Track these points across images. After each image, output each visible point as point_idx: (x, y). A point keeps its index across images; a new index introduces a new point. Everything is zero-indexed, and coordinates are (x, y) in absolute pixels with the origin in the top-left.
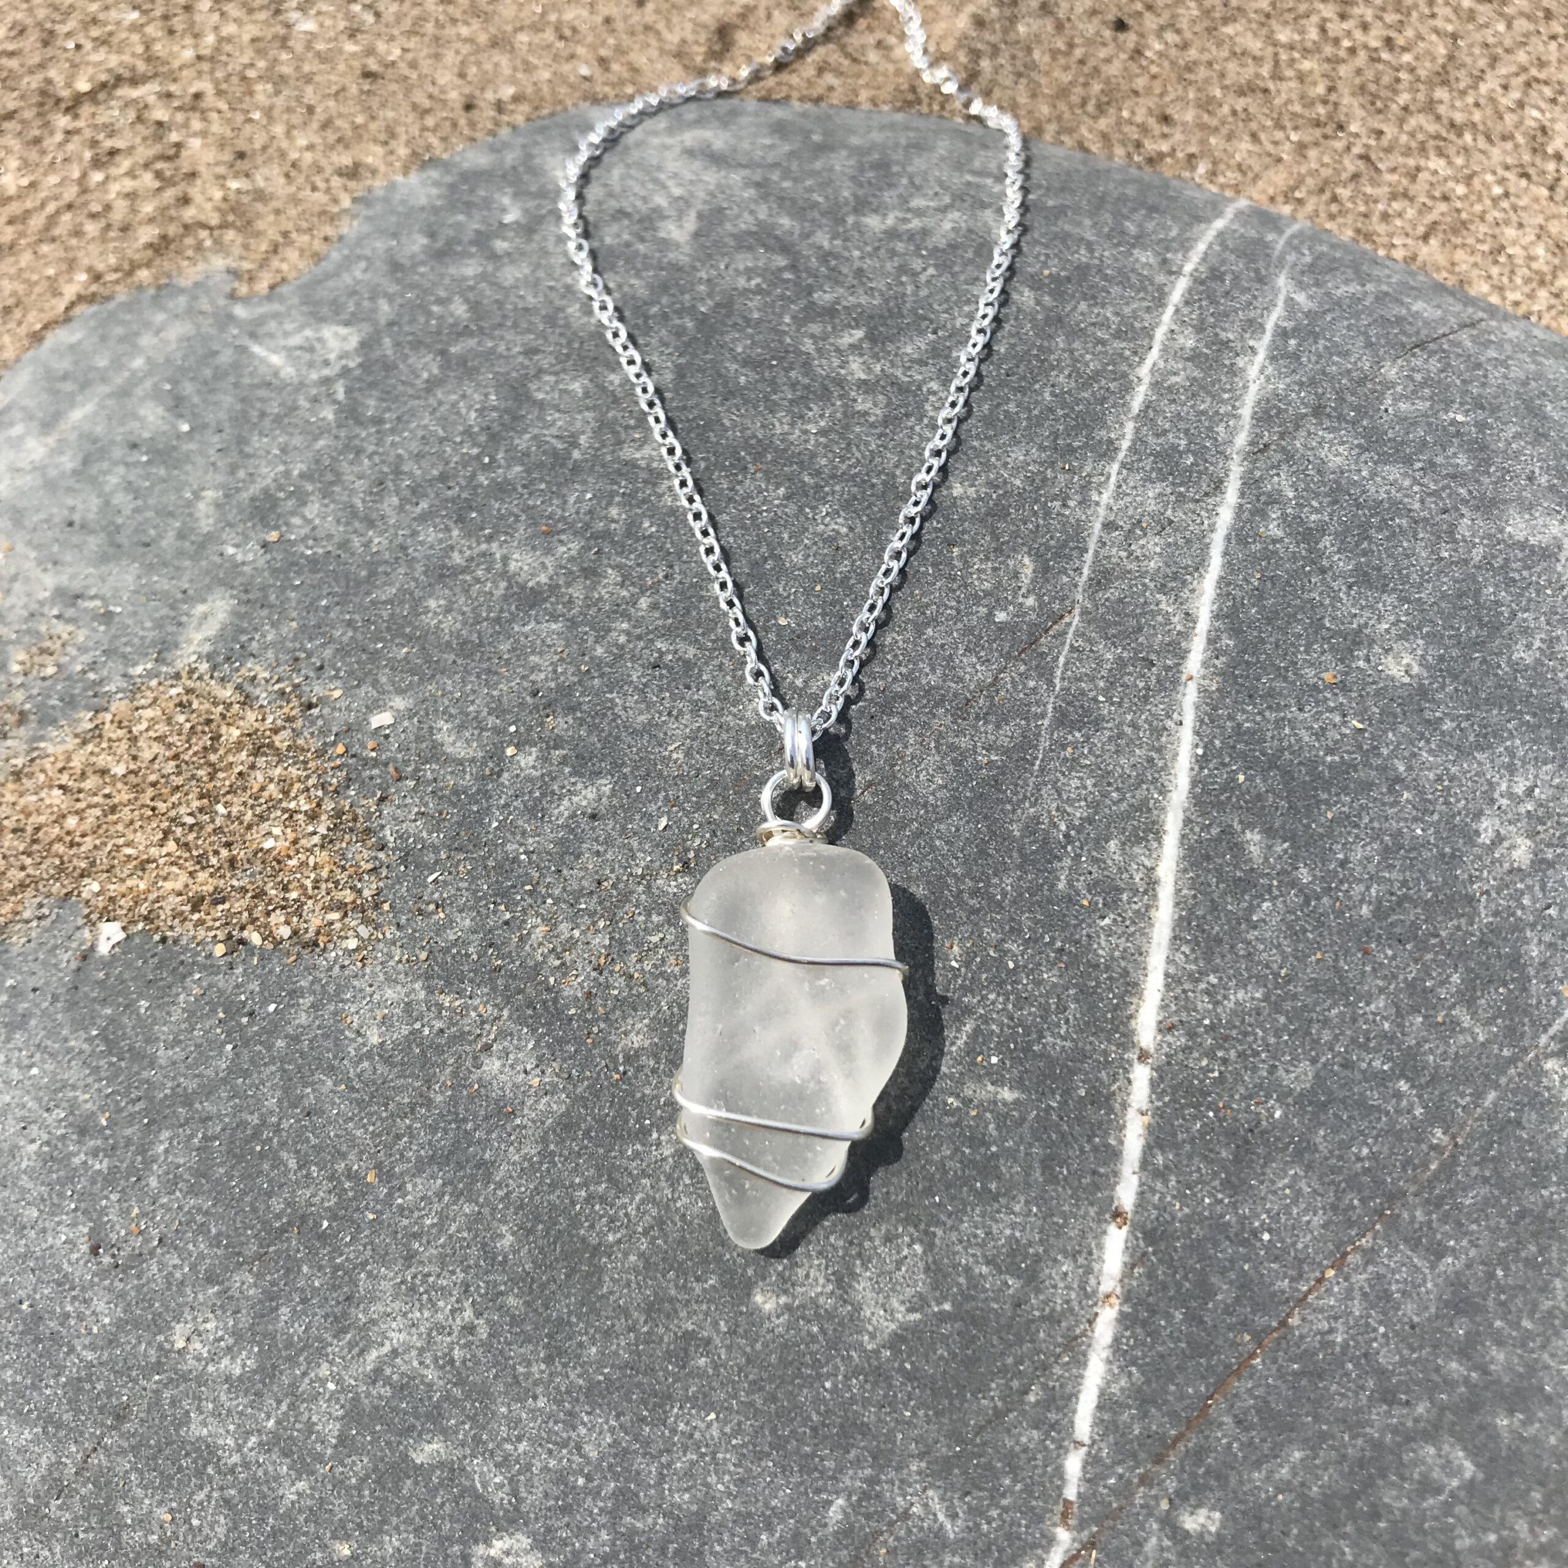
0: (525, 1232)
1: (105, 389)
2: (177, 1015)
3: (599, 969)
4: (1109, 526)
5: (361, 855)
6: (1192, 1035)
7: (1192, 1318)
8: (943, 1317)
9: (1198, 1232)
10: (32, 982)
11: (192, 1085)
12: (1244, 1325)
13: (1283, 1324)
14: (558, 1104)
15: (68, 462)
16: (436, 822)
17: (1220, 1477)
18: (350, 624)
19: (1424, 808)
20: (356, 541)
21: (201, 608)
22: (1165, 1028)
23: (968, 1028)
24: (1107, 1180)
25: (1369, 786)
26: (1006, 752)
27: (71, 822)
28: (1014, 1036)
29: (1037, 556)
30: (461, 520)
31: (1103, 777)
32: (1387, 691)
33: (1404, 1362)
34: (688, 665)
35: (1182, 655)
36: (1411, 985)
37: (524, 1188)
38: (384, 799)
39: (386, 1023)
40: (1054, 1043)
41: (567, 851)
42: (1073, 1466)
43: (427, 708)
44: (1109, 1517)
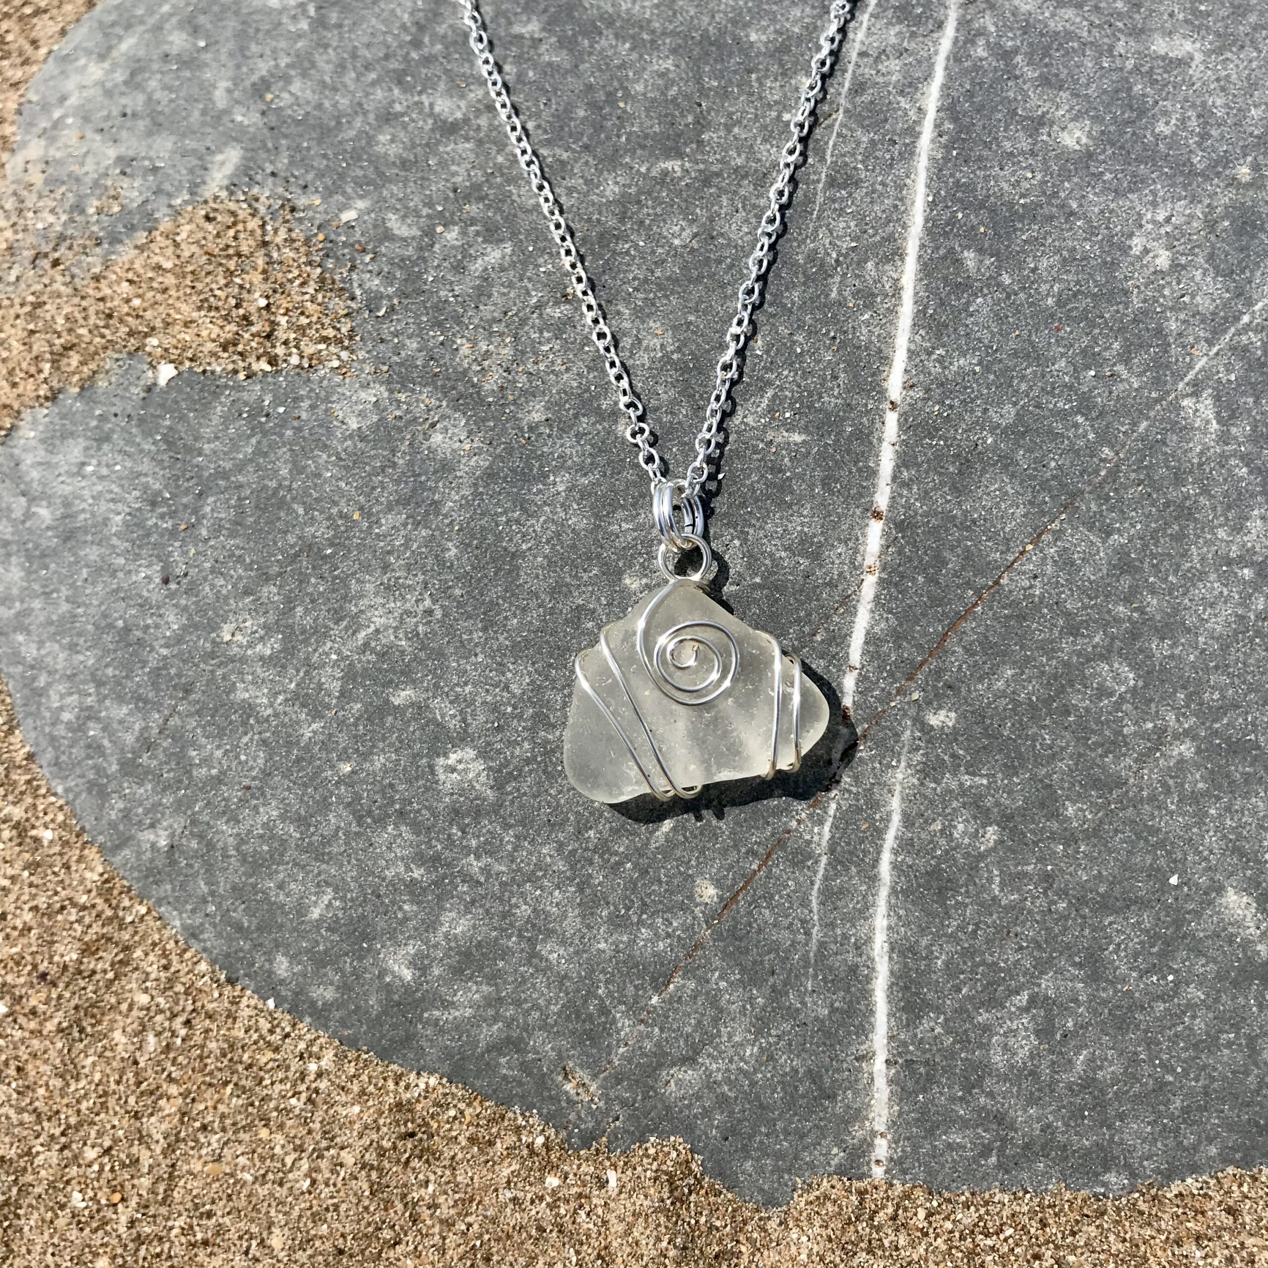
0: (464, 546)
1: (142, 28)
2: (216, 420)
3: (507, 370)
4: (862, 54)
5: (339, 305)
6: (928, 390)
7: (932, 580)
8: (755, 586)
9: (935, 521)
10: (113, 410)
11: (228, 465)
12: (968, 584)
13: (997, 583)
14: (483, 462)
15: (120, 76)
16: (389, 279)
17: (956, 689)
18: (325, 156)
19: (1092, 231)
20: (327, 104)
21: (219, 157)
22: (908, 386)
23: (770, 393)
24: (869, 491)
25: (1051, 218)
27: (137, 302)
28: (800, 400)
30: (400, 82)
31: (861, 219)
32: (1064, 155)
33: (1084, 607)
34: (563, 163)
35: (917, 135)
36: (1084, 351)
37: (461, 517)
38: (353, 268)
39: (361, 414)
40: (830, 401)
41: (482, 292)
42: (849, 683)
43: (381, 205)
44: (876, 718)
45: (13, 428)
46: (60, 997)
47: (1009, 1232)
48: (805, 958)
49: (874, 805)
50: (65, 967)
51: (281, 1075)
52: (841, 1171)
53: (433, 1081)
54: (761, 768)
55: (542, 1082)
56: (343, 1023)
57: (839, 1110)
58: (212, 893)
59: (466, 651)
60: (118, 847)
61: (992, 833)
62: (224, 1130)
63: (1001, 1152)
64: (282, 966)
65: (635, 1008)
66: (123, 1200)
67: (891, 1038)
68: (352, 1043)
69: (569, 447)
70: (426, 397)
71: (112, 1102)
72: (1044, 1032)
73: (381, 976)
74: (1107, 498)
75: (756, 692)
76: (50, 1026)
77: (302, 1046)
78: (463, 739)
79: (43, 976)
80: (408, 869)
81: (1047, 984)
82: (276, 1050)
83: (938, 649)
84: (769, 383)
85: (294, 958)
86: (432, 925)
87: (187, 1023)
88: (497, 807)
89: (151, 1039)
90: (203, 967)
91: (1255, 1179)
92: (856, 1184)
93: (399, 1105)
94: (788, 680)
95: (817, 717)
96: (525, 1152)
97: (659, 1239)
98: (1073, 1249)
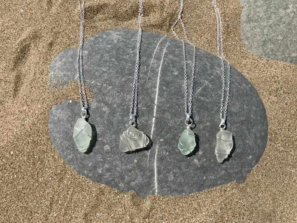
0: (107, 121)
1: (65, 58)
2: (77, 107)
3: (112, 101)
4: (152, 64)
5: (92, 93)
6: (159, 103)
7: (160, 124)
8: (141, 125)
9: (160, 118)
10: (64, 106)
11: (79, 112)
12: (165, 125)
13: (167, 124)
14: (109, 111)
15: (63, 64)
16: (98, 90)
17: (163, 137)
18: (89, 75)
19: (178, 84)
20: (89, 68)
21: (76, 75)
22: (157, 102)
24: (153, 114)
26: (144, 82)
27: (67, 93)
28: (145, 104)
29: (146, 66)
30: (98, 66)
31: (152, 83)
32: (175, 75)
33: (177, 127)
34: (118, 77)
35: (158, 73)
36: (177, 98)
37: (107, 118)
38: (93, 89)
39: (95, 106)
40: (149, 104)
41: (109, 92)
42: (151, 136)
43: (96, 81)
44: (154, 140)
45: (51, 108)
46: (58, 177)
47: (172, 200)
48: (147, 168)
49: (154, 150)
50: (59, 173)
51: (85, 185)
52: (152, 194)
53: (104, 185)
54: (142, 147)
55: (117, 184)
56: (93, 178)
57: (151, 186)
58: (77, 163)
59: (107, 134)
60: (65, 158)
61: (168, 153)
62: (78, 192)
63: (170, 191)
64: (86, 172)
65: (127, 175)
66: (66, 202)
67: (157, 177)
68: (94, 181)
69: (119, 110)
70: (102, 104)
71: (64, 190)
72: (174, 176)
73: (98, 172)
74: (180, 115)
75: (141, 138)
76: (57, 181)
77: (88, 181)
78: (107, 144)
79: (56, 174)
80: (101, 159)
81: (175, 171)
82: (85, 182)
83: (161, 132)
84: (142, 102)
85: (87, 171)
86: (103, 166)
87: (74, 179)
88: (111, 152)
89: (69, 182)
90: (76, 172)
91: (200, 193)
92: (154, 195)
93: (100, 188)
94: (144, 137)
95: (148, 141)
96: (115, 193)
97: (131, 203)
98: (179, 202)
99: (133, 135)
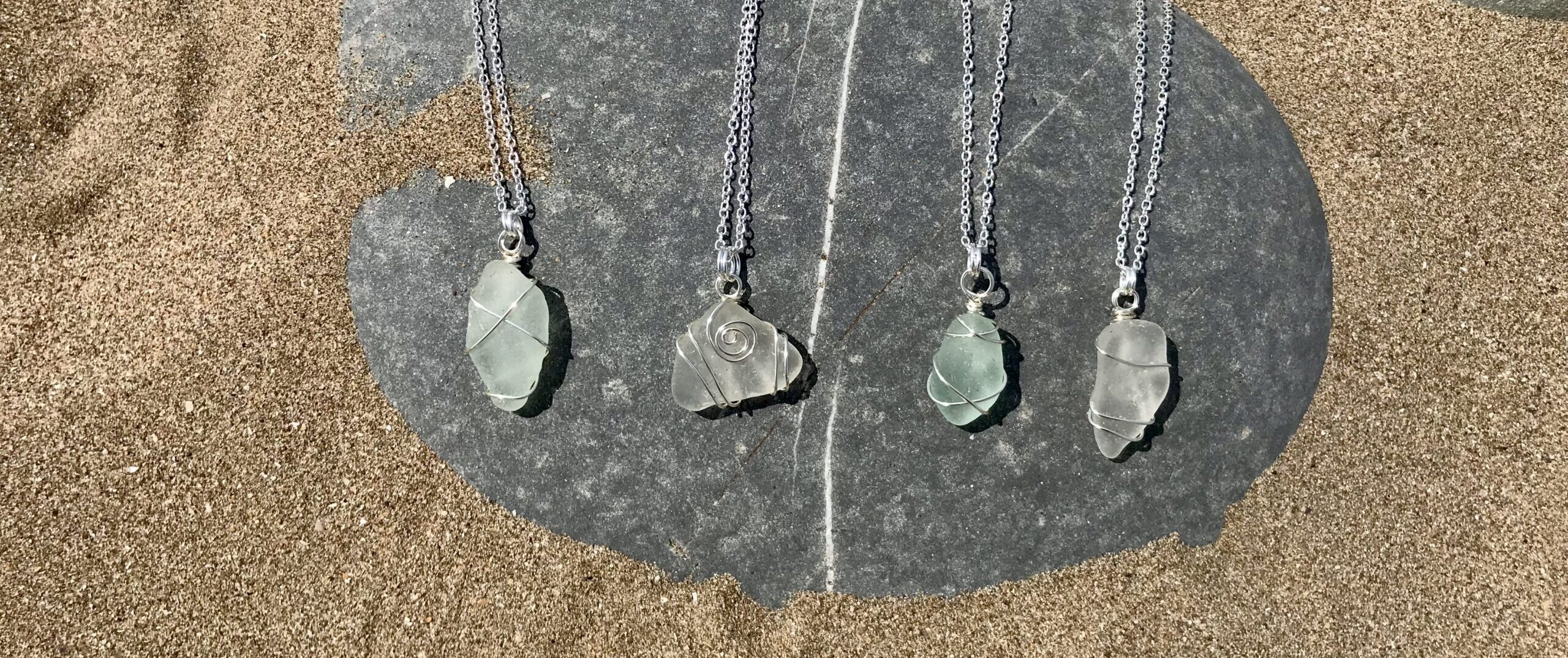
0: (614, 275)
2: (478, 207)
3: (635, 182)
4: (816, 10)
5: (544, 147)
6: (848, 193)
7: (851, 290)
8: (763, 294)
9: (852, 261)
10: (419, 200)
11: (488, 233)
12: (869, 292)
13: (883, 291)
14: (623, 230)
16: (569, 132)
17: (863, 344)
18: (530, 60)
19: (932, 109)
20: (529, 28)
21: (470, 57)
22: (839, 191)
23: (770, 195)
24: (820, 245)
25: (912, 102)
26: (780, 97)
27: (429, 140)
28: (785, 198)
29: (790, 23)
30: (569, 18)
31: (815, 104)
32: (919, 67)
33: (926, 302)
34: (661, 70)
35: (844, 57)
36: (927, 173)
37: (613, 259)
38: (550, 125)
39: (558, 205)
40: (799, 199)
41: (620, 141)
42: (811, 342)
43: (563, 91)
44: (823, 358)
45: (360, 208)
46: (396, 514)
47: (896, 617)
48: (791, 480)
49: (824, 403)
50: (399, 498)
51: (519, 550)
52: (811, 589)
53: (601, 549)
54: (770, 390)
55: (659, 547)
56: (554, 522)
57: (809, 556)
58: (483, 456)
59: (616, 329)
60: (430, 433)
61: (881, 416)
62: (488, 581)
63: (891, 577)
64: (521, 493)
65: (706, 508)
66: (433, 620)
67: (834, 519)
68: (559, 532)
69: (668, 222)
70: (592, 197)
71: (425, 569)
72: (910, 514)
73: (575, 494)
74: (937, 247)
75: (766, 354)
76: (391, 530)
77: (531, 534)
78: (615, 374)
79: (387, 503)
80: (588, 441)
81: (911, 490)
82: (517, 537)
83: (854, 323)
84: (769, 189)
85: (528, 488)
86: (601, 470)
87: (468, 525)
88: (634, 409)
89: (448, 534)
90: (477, 495)
91: (1018, 587)
92: (819, 595)
93: (584, 563)
94: (781, 346)
95: (796, 364)
96: (650, 584)
97: (719, 627)
98: (929, 625)
99: (734, 341)
